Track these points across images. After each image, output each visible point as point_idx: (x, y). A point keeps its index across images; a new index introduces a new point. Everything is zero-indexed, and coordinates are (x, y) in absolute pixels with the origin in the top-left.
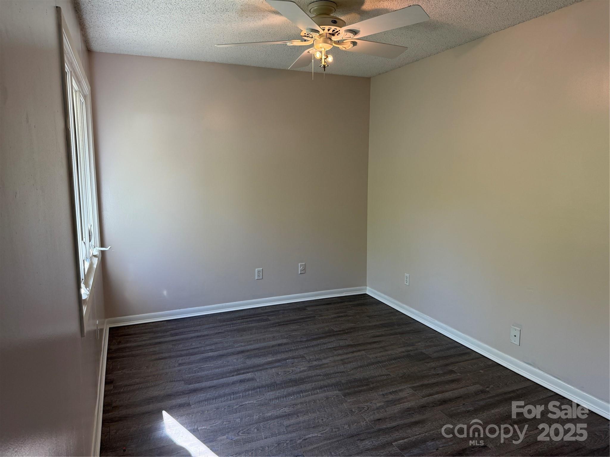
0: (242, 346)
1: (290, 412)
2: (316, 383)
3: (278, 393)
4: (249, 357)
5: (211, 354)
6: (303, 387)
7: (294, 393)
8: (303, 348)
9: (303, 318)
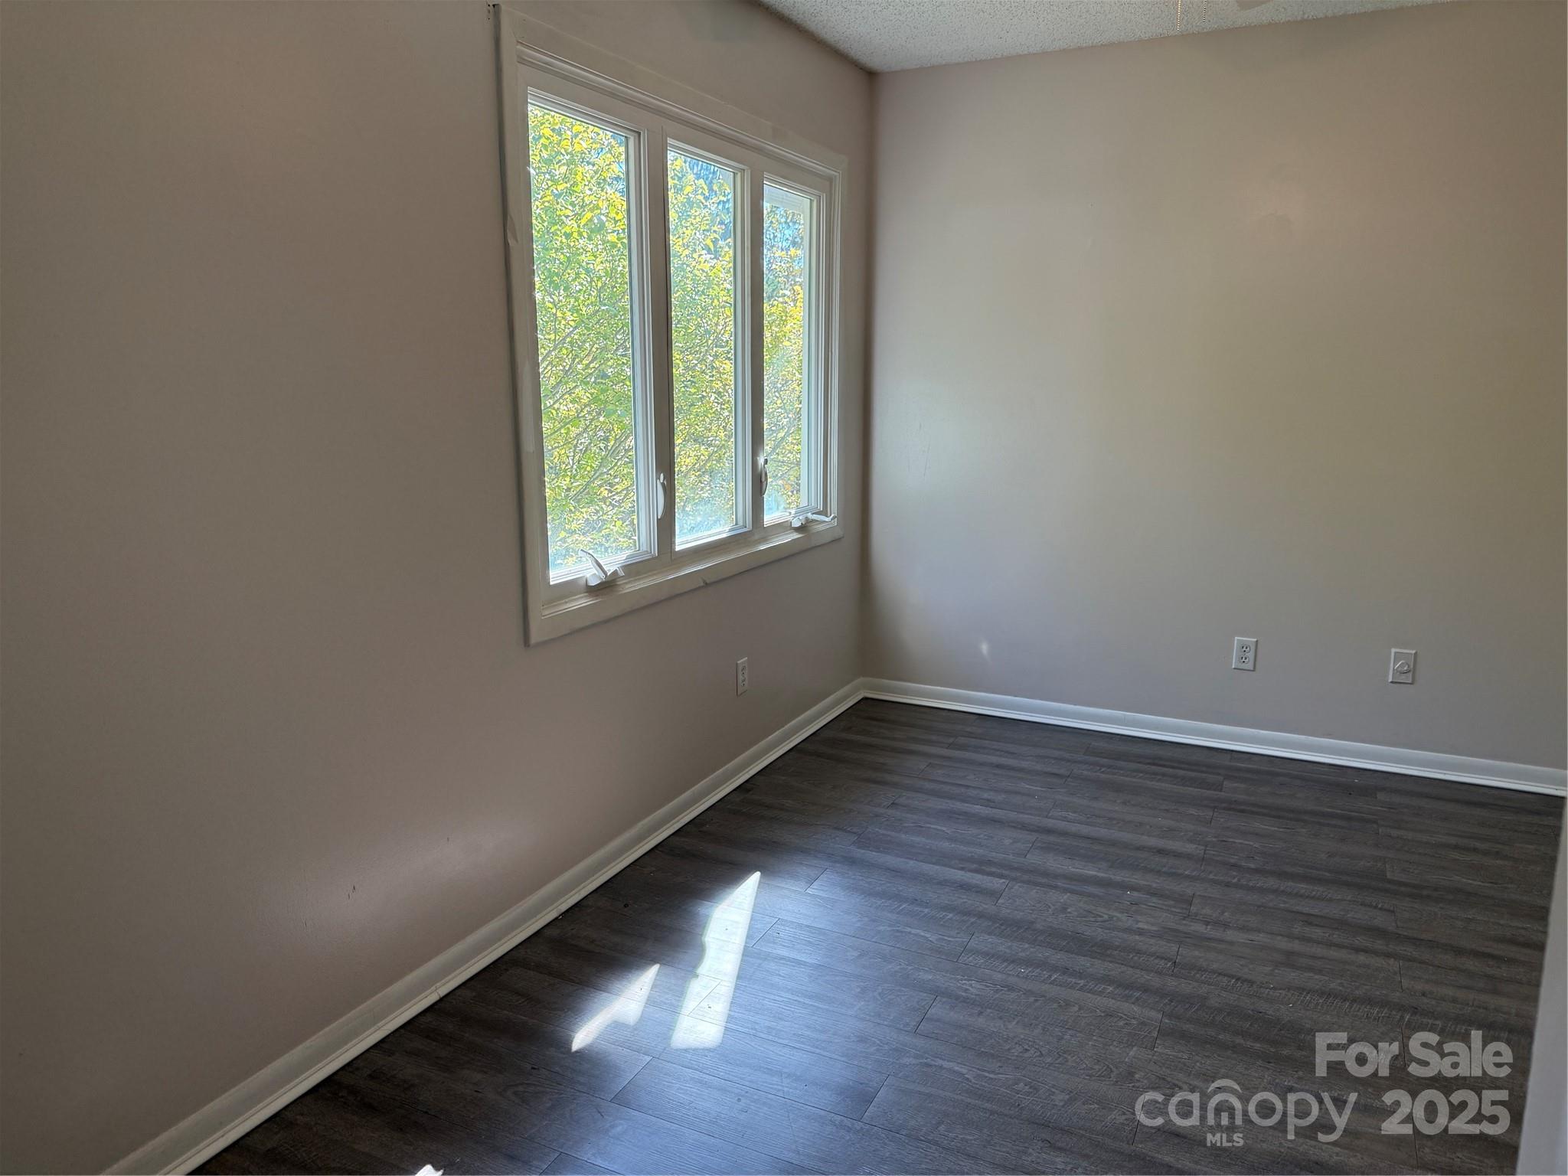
0: (1065, 819)
1: (976, 995)
2: (1130, 971)
3: (1003, 946)
4: (1048, 848)
5: (977, 809)
6: (1082, 962)
7: (1042, 964)
8: (1214, 882)
9: (1324, 815)
